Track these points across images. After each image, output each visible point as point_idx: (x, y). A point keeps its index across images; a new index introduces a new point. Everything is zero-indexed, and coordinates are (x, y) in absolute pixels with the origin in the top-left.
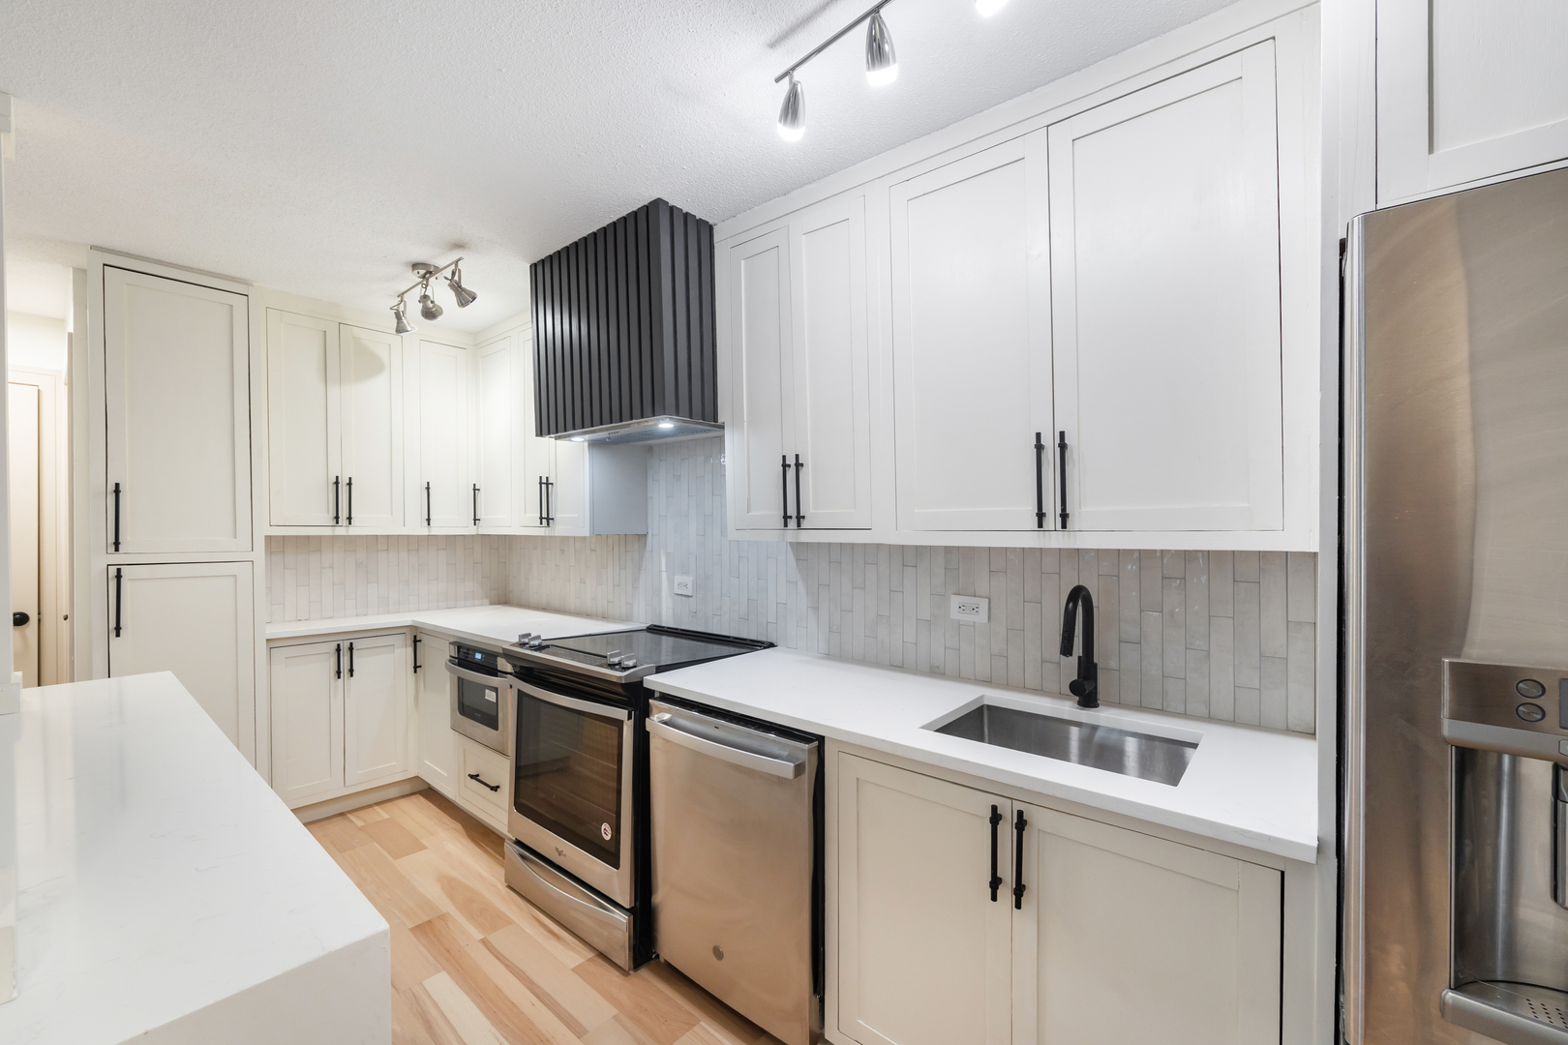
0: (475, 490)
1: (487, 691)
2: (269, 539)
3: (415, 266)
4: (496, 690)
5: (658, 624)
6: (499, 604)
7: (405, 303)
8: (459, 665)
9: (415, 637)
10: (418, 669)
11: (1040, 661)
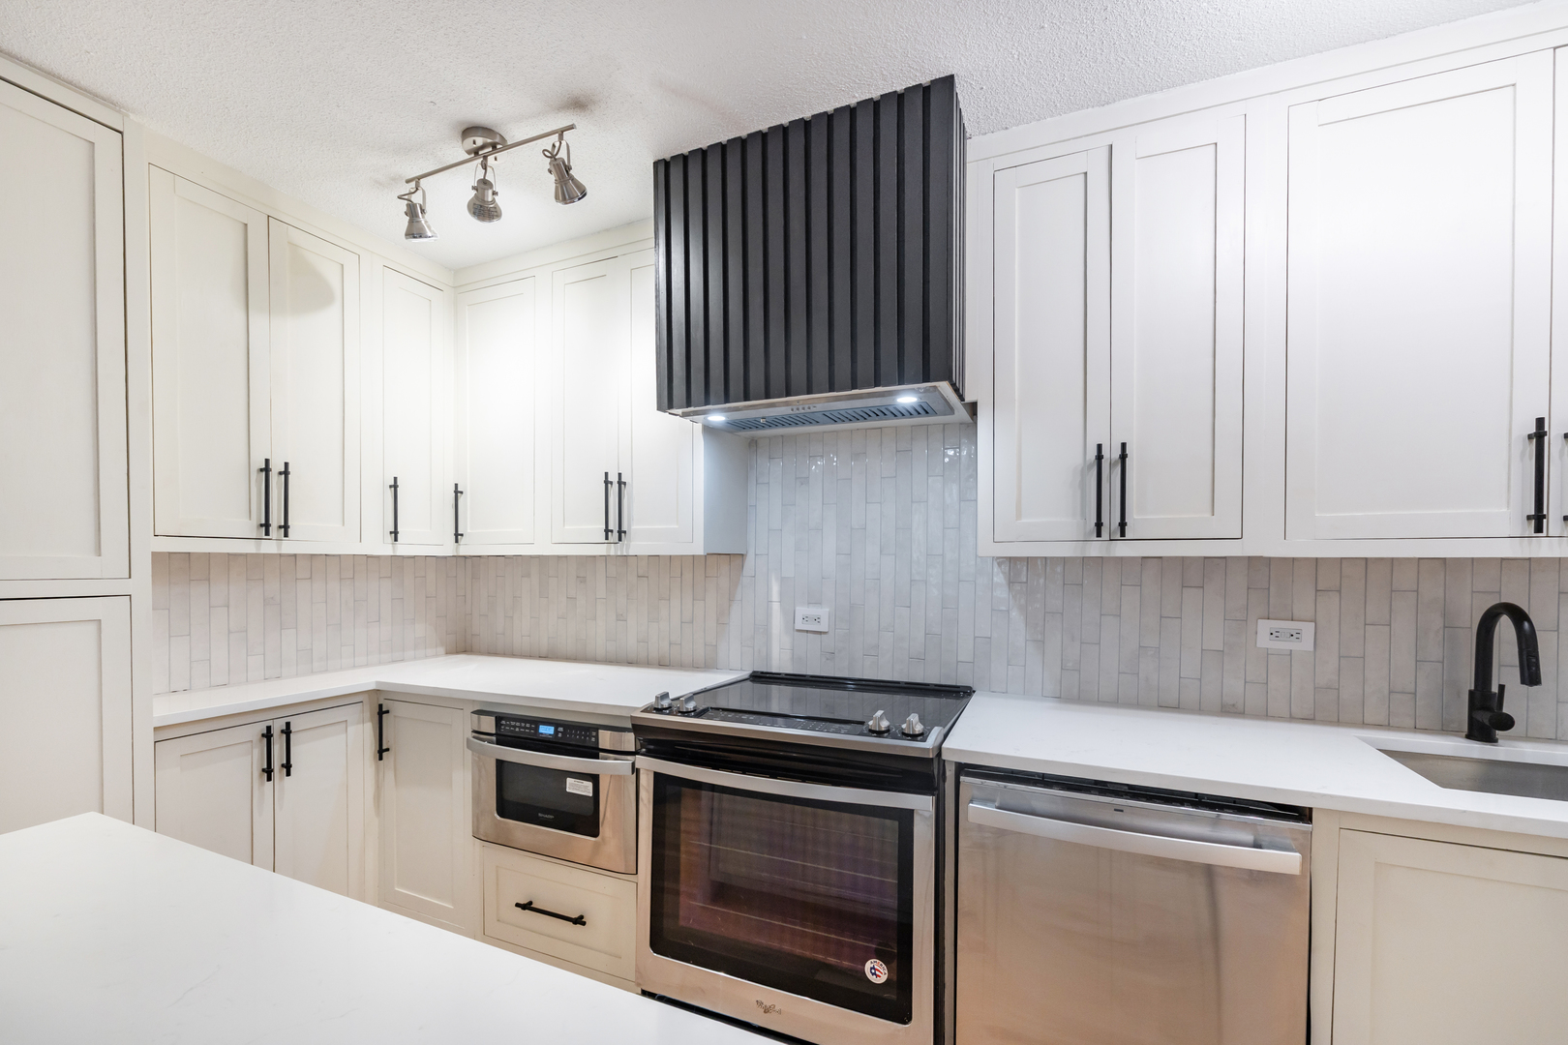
0: (457, 492)
1: (569, 781)
2: (158, 558)
3: (469, 131)
4: (594, 779)
5: (765, 670)
6: (457, 653)
7: (424, 192)
8: (498, 743)
9: (381, 706)
10: (384, 754)
11: (1386, 692)
